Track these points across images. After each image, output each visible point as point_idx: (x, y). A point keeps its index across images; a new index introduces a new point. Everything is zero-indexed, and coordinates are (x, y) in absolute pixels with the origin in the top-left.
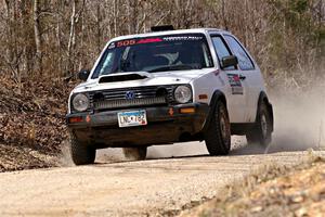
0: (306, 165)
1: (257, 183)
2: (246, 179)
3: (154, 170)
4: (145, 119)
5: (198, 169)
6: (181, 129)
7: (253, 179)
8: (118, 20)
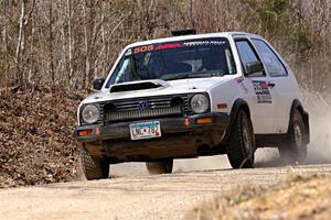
0: (285, 185)
1: (229, 205)
2: (216, 200)
3: (113, 192)
4: (159, 131)
5: (162, 190)
6: (198, 141)
7: (225, 201)
8: (73, 22)
